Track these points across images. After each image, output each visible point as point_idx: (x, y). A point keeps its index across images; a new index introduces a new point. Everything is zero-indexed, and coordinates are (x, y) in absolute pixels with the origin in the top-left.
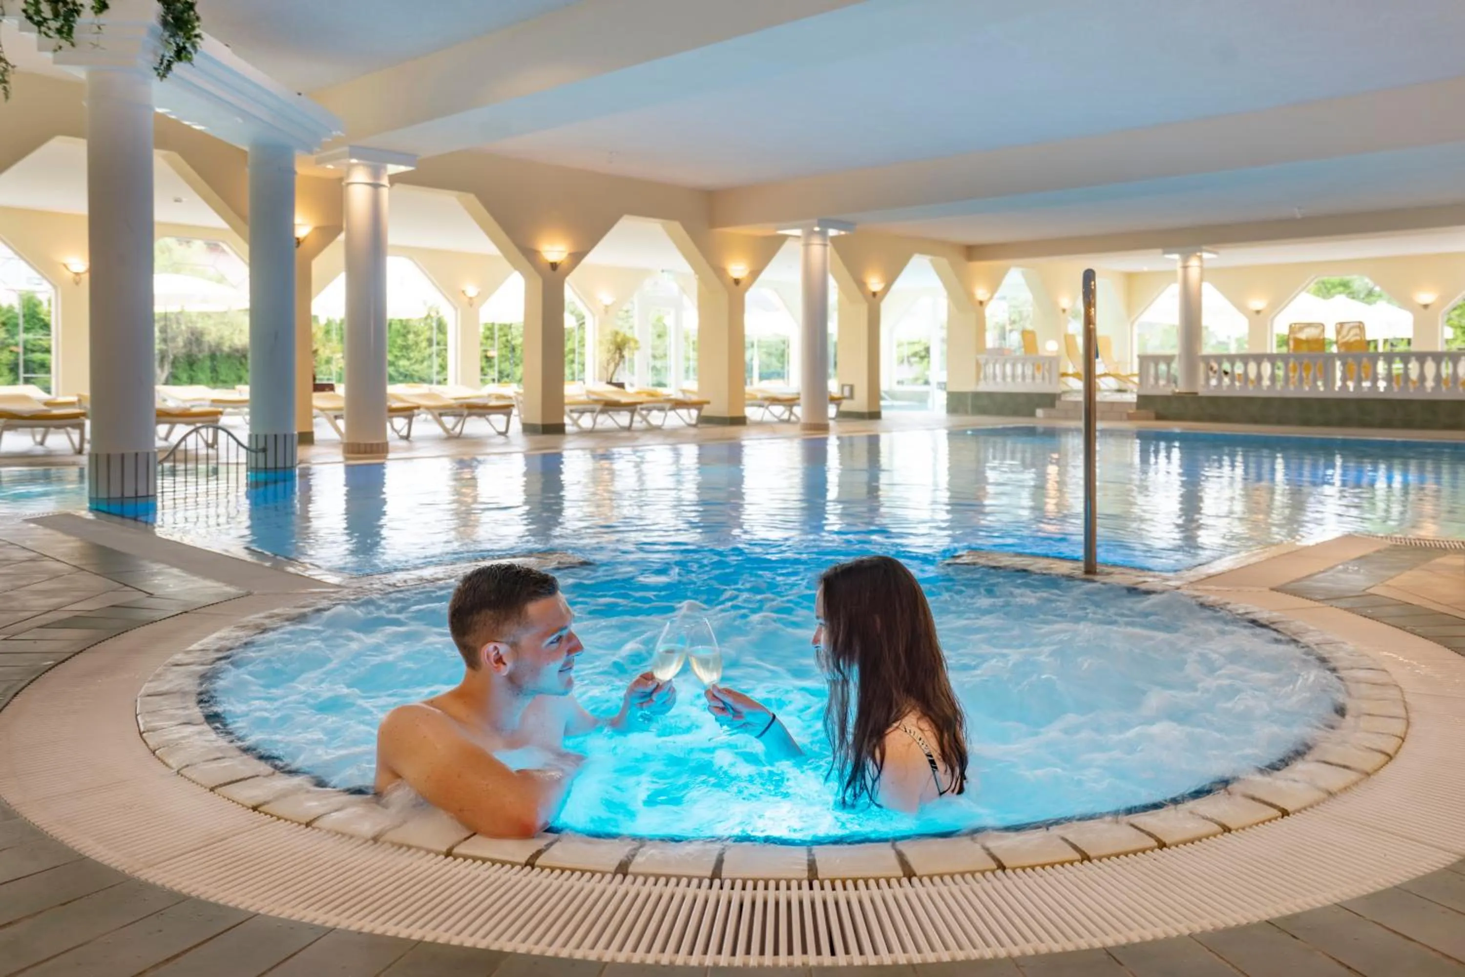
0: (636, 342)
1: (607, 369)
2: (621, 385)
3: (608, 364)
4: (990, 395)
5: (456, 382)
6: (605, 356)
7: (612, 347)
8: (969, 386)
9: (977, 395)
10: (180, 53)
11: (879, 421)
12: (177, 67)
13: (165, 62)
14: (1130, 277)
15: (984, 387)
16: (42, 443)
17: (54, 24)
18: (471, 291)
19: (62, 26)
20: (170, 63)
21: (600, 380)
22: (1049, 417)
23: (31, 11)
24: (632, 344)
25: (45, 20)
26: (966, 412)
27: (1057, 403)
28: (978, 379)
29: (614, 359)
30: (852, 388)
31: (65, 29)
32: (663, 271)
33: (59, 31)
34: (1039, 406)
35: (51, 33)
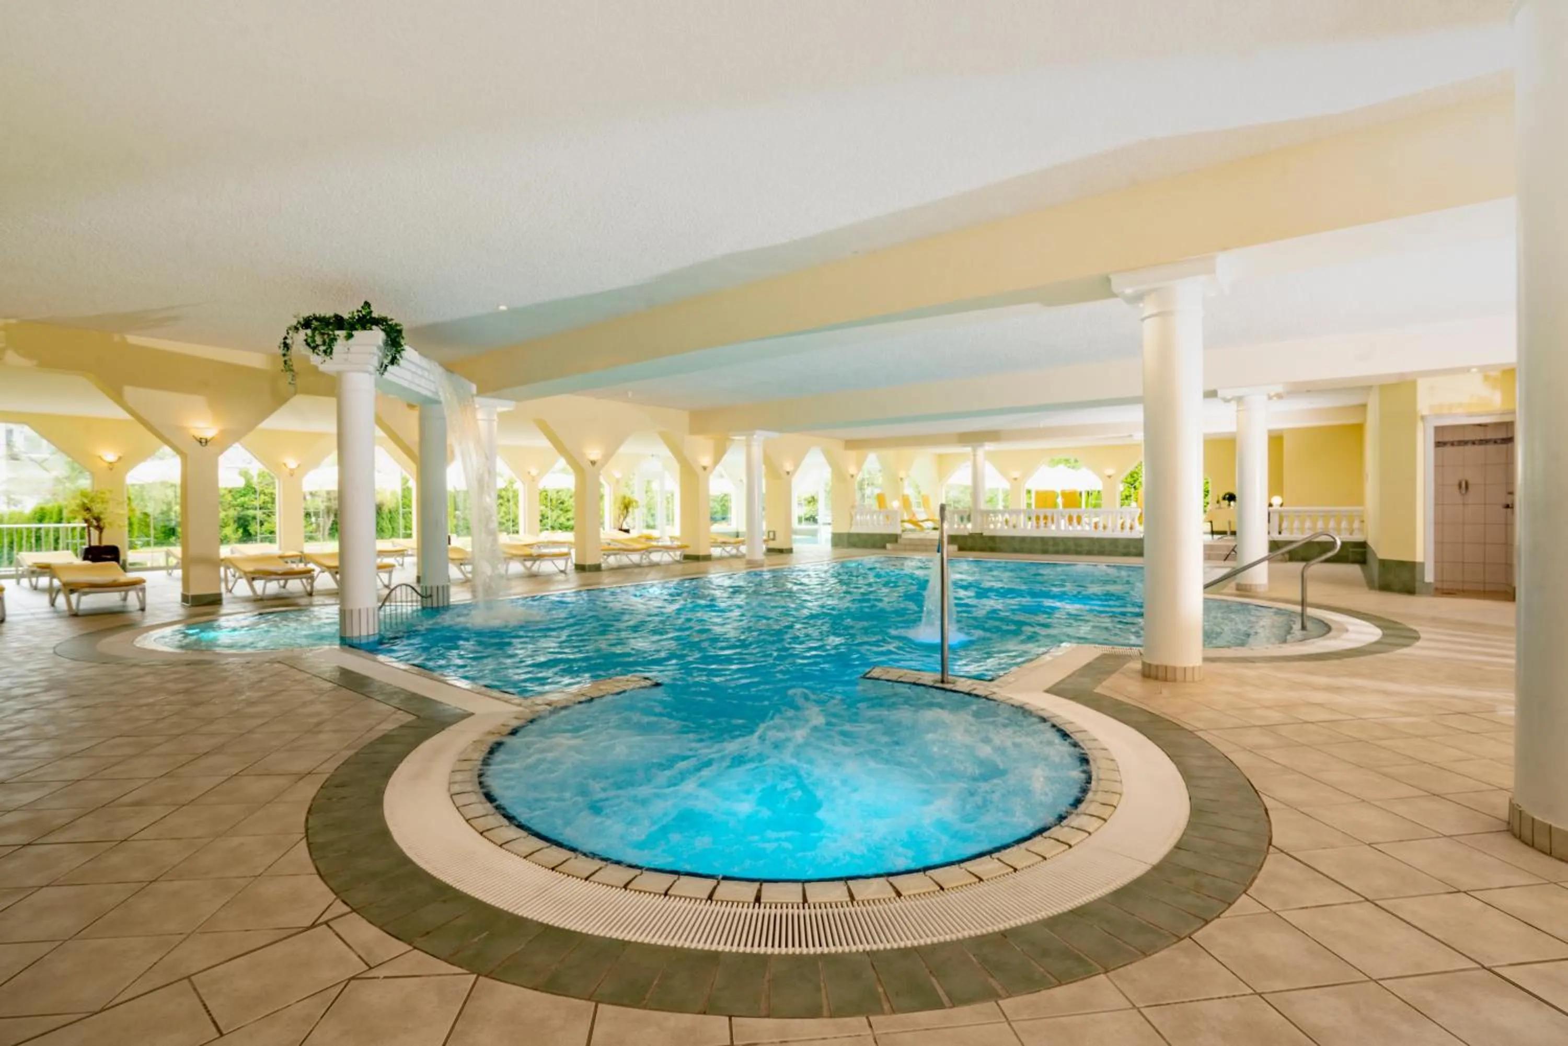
0: (636, 502)
1: (619, 521)
2: (627, 531)
3: (619, 517)
4: (858, 535)
5: (525, 532)
6: (617, 512)
7: (622, 507)
8: (844, 529)
9: (850, 535)
10: (393, 361)
11: (791, 555)
12: (390, 368)
13: (384, 366)
14: (940, 456)
15: (854, 530)
16: (284, 587)
17: (322, 348)
18: (534, 472)
19: (327, 349)
20: (386, 366)
21: (615, 528)
22: (895, 550)
23: (309, 340)
24: (634, 504)
25: (318, 346)
26: (843, 547)
27: (899, 540)
28: (851, 525)
29: (623, 514)
30: (774, 533)
31: (329, 351)
32: (653, 456)
33: (325, 352)
34: (889, 542)
35: (320, 353)
